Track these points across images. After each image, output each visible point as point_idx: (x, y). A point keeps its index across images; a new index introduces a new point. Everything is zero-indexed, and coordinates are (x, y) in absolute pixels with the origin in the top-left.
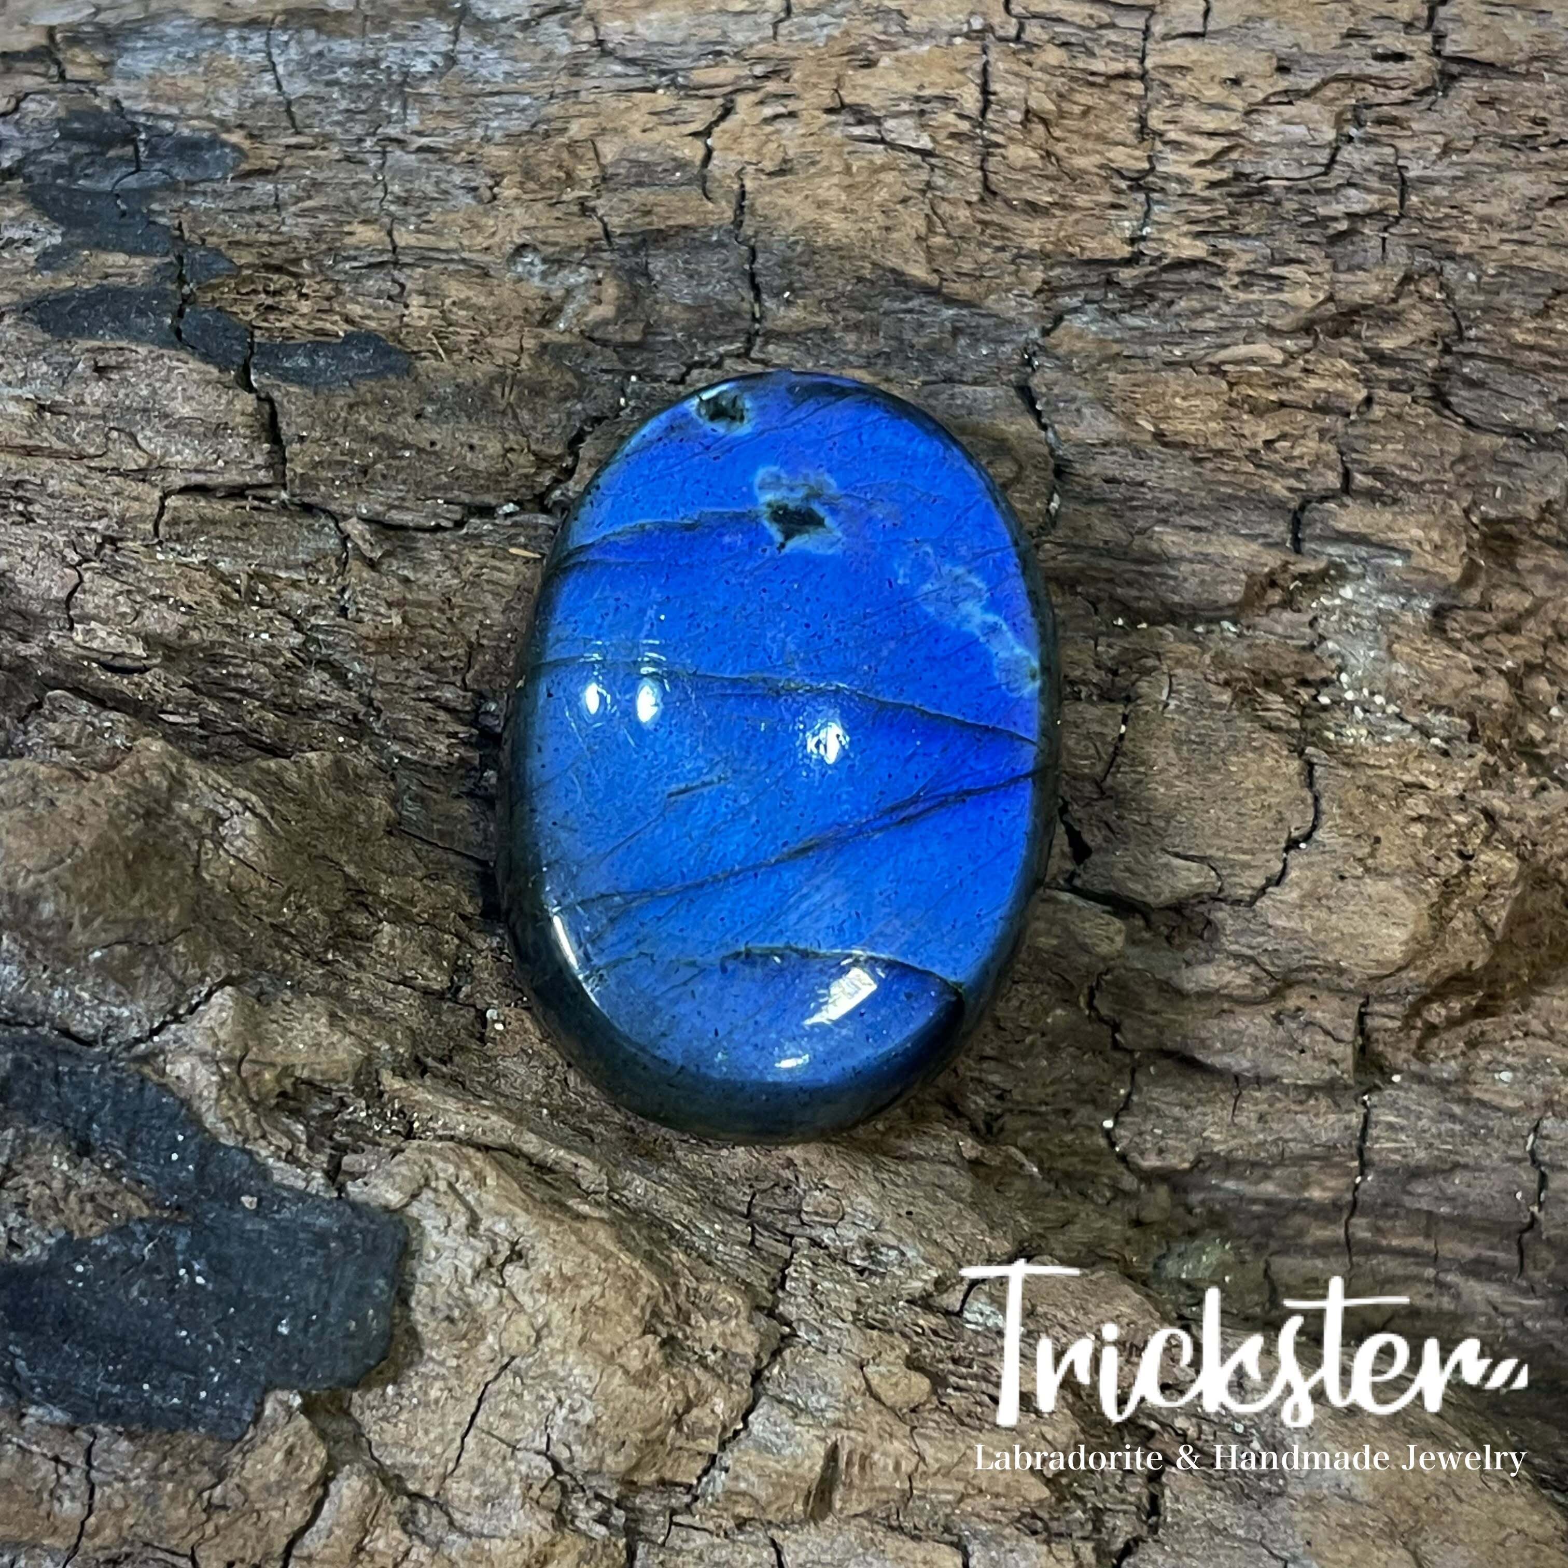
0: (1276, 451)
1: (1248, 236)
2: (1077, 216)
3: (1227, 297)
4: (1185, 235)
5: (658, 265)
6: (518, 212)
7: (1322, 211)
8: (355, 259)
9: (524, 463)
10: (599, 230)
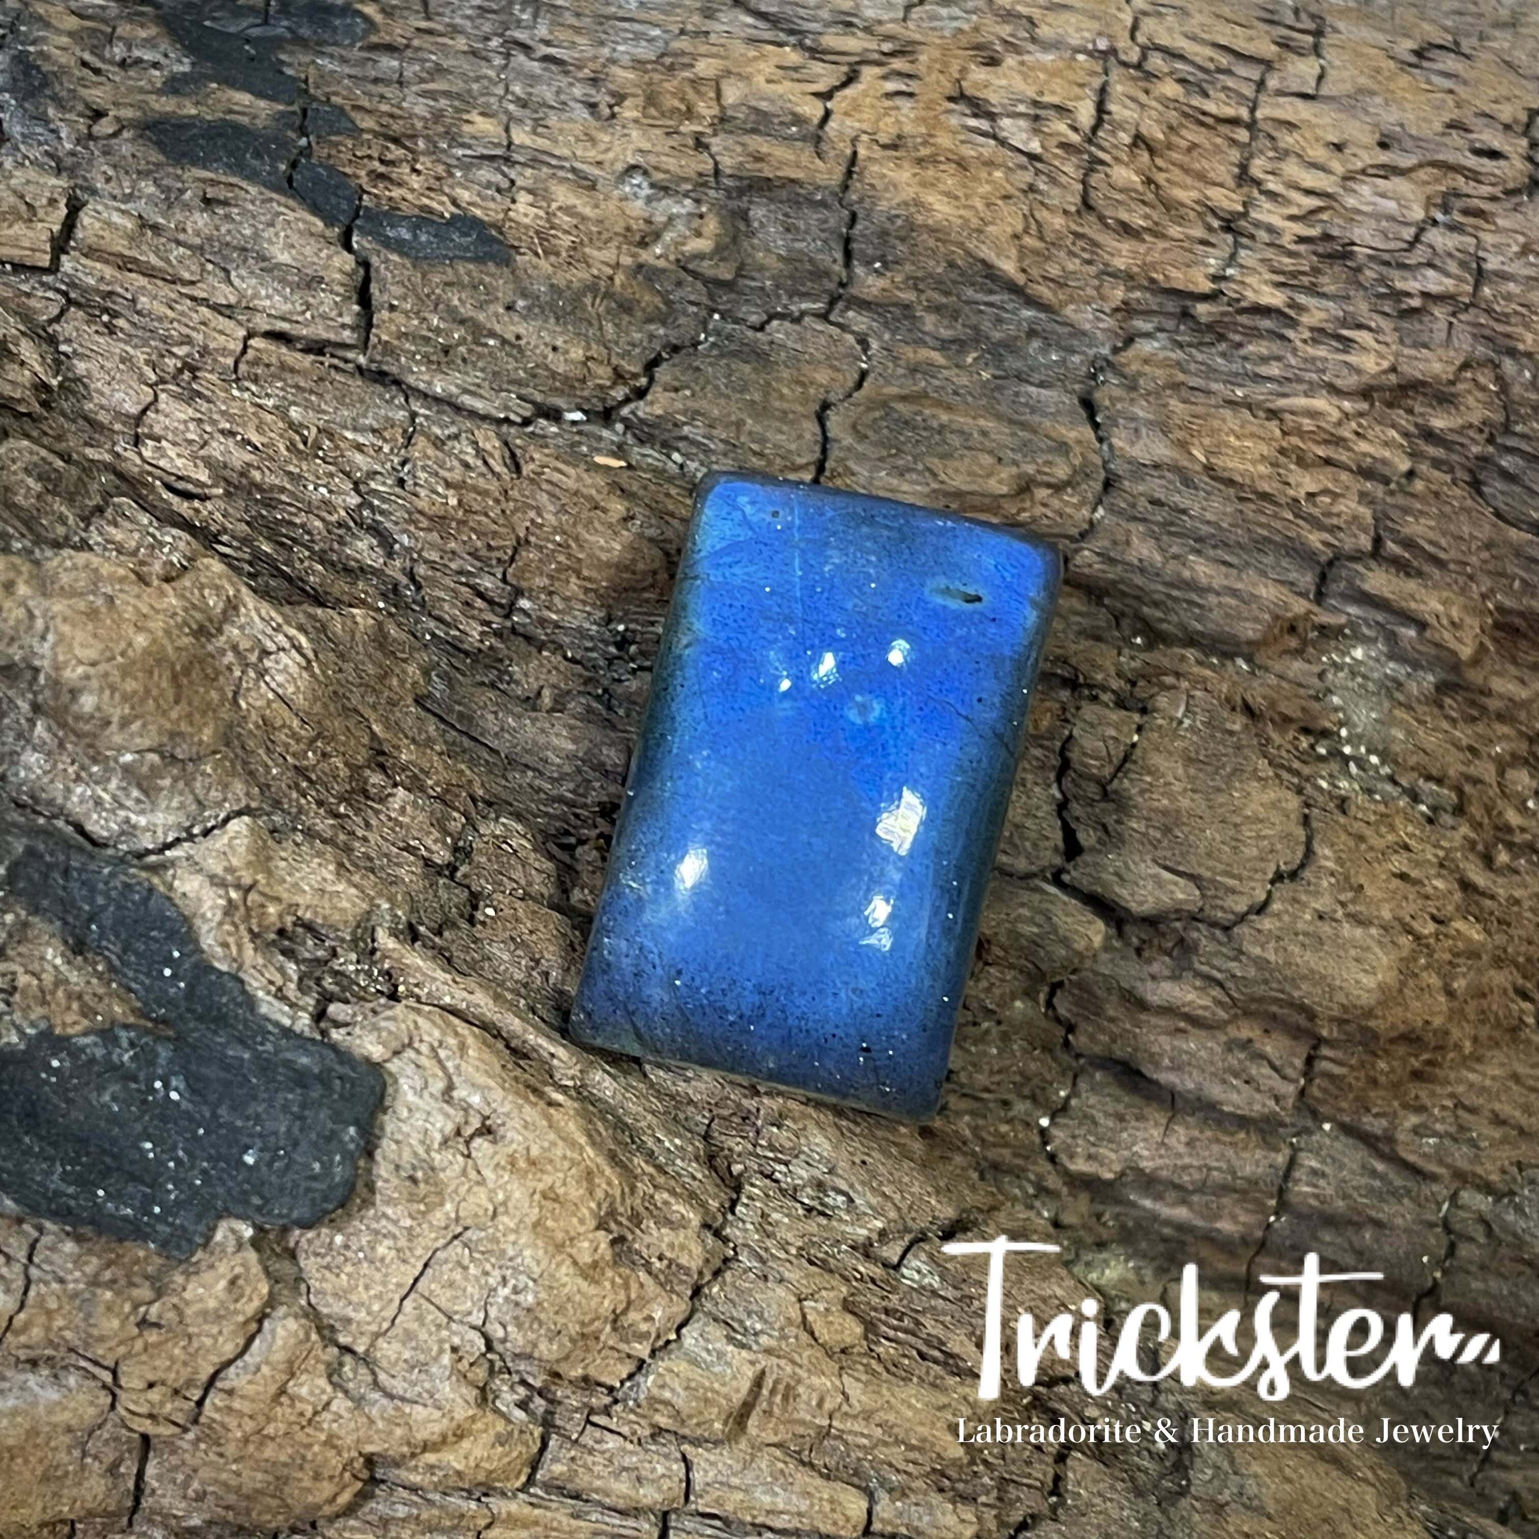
0: (1315, 505)
1: (1324, 295)
2: (1166, 245)
3: (1294, 351)
4: (1266, 282)
5: (758, 213)
6: (635, 134)
7: (1399, 285)
8: (469, 147)
9: (603, 374)
10: (709, 166)
